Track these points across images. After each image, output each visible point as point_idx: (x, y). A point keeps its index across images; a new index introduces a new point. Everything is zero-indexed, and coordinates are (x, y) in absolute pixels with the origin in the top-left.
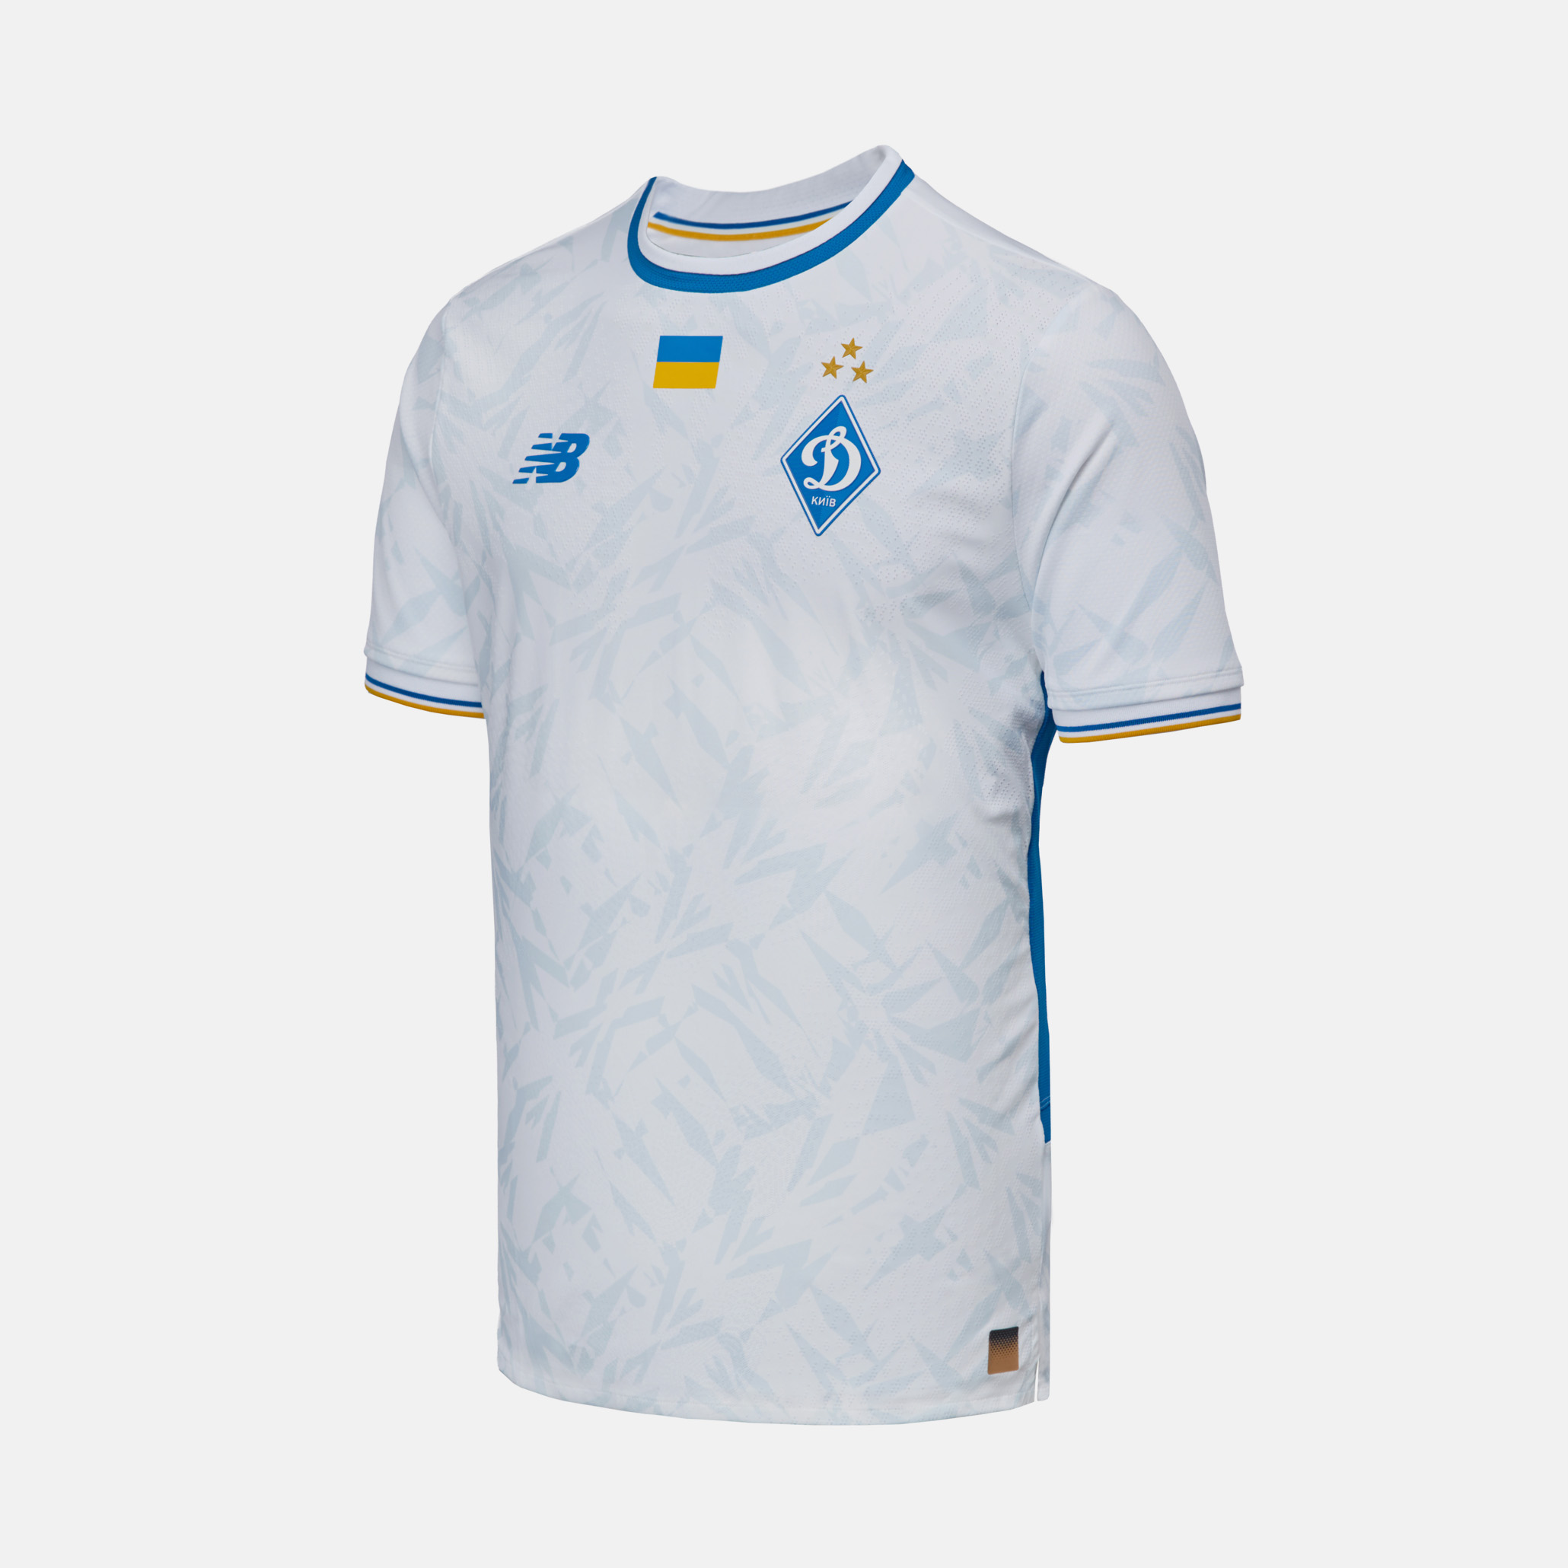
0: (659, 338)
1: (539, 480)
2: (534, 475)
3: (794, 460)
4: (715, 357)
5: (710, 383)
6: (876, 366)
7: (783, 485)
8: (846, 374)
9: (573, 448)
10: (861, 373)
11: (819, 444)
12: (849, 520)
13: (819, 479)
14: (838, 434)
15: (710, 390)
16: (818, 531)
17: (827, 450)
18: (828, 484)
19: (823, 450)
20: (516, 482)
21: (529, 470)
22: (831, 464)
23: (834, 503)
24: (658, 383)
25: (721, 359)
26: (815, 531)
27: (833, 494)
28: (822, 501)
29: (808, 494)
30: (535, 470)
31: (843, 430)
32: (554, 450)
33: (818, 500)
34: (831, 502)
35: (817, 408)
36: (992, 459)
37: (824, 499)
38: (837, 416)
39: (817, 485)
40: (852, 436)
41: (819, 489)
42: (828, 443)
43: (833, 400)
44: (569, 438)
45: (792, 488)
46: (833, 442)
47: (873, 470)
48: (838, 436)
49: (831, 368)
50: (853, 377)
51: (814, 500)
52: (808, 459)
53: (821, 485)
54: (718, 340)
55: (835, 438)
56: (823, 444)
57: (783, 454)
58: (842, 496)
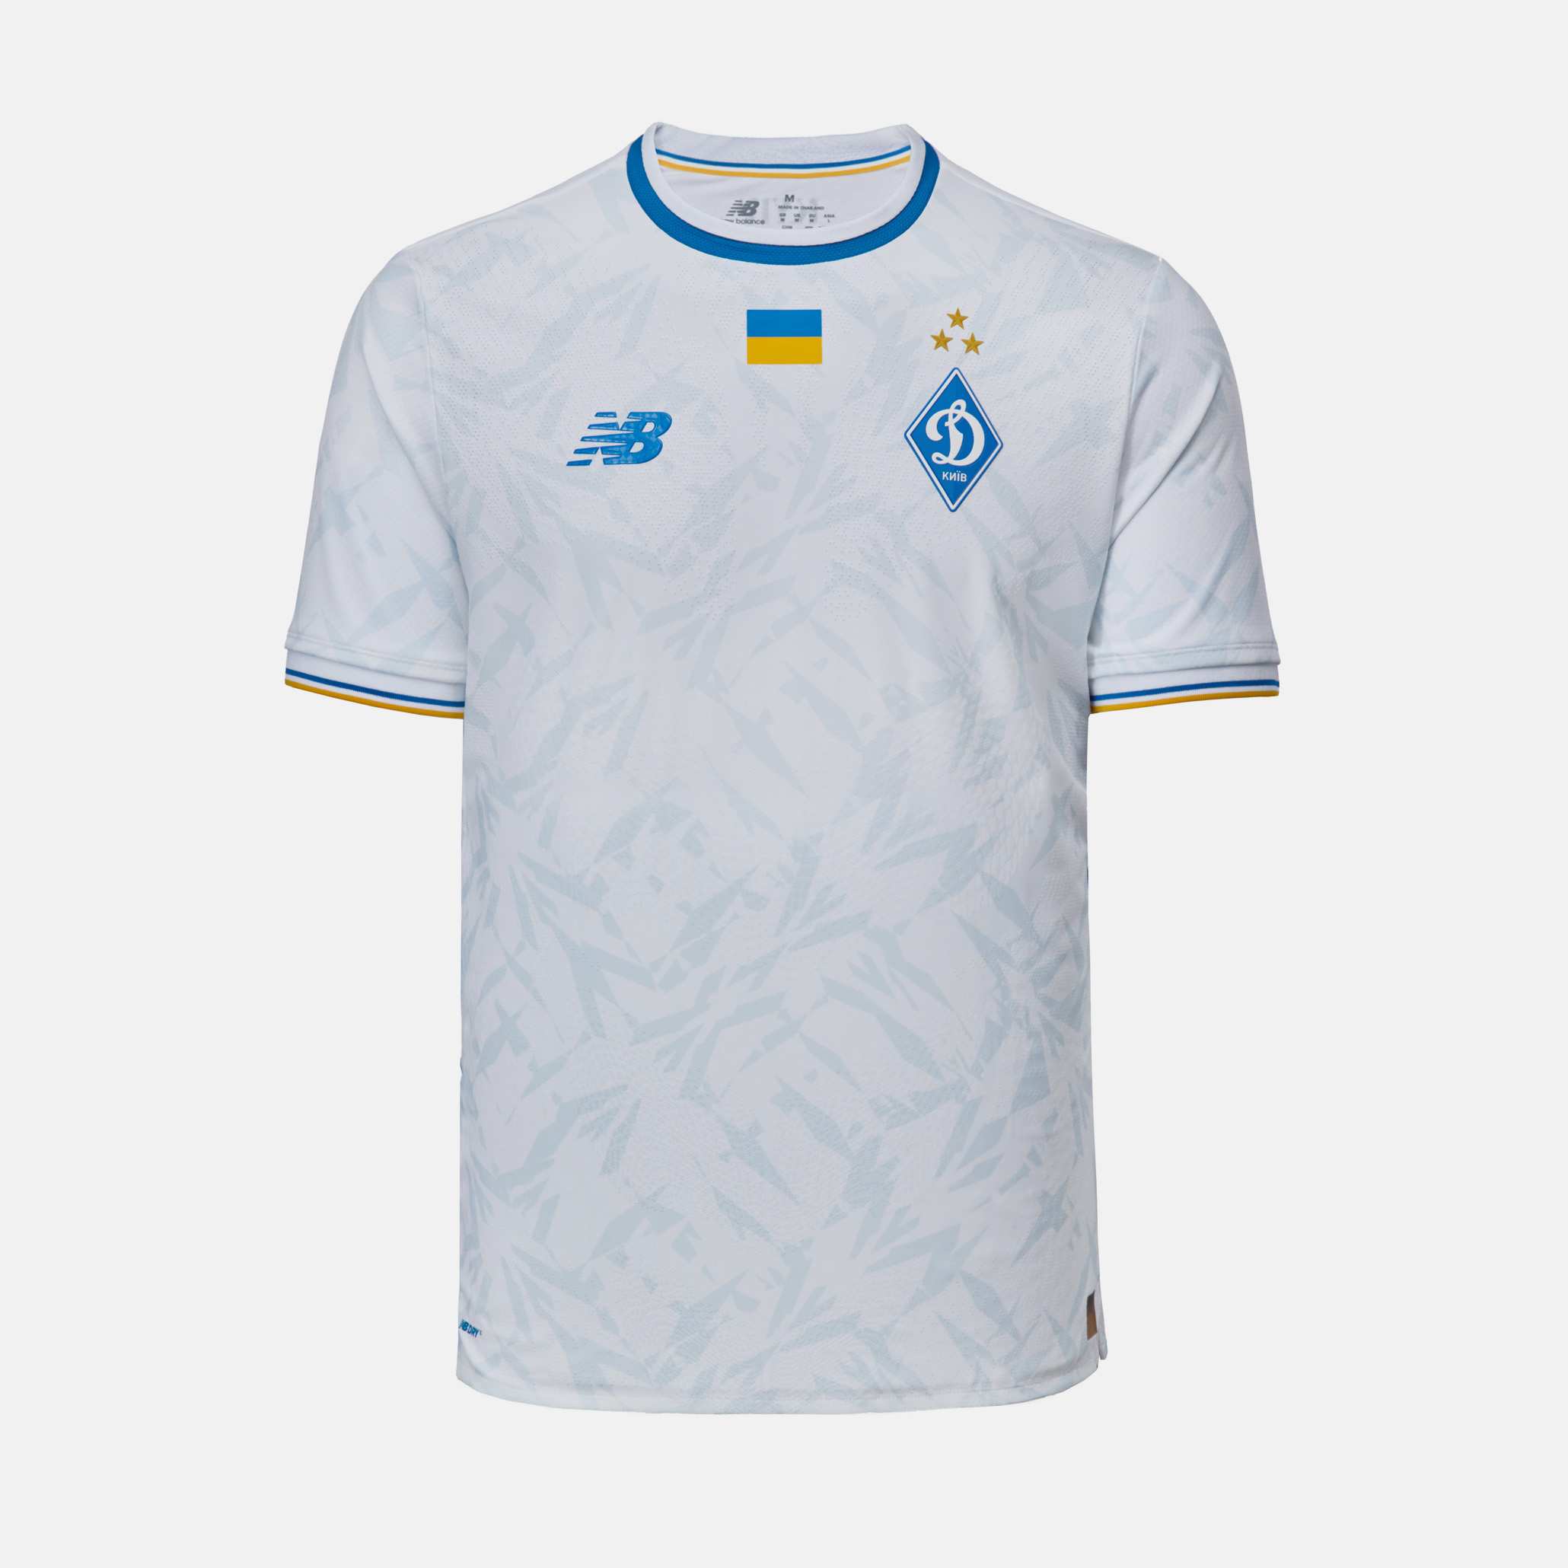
0: (746, 312)
1: (606, 461)
2: (598, 457)
3: (919, 435)
4: (817, 332)
5: (816, 358)
6: (986, 337)
7: (910, 460)
8: (957, 346)
9: (649, 427)
10: (973, 345)
11: (941, 418)
12: (981, 494)
13: (947, 454)
14: (958, 407)
15: (815, 366)
16: (953, 507)
17: (951, 424)
18: (956, 459)
19: (946, 424)
20: (571, 464)
21: (592, 451)
22: (956, 439)
23: (965, 477)
24: (753, 359)
25: (823, 332)
26: (949, 507)
27: (963, 469)
28: (953, 477)
29: (938, 469)
30: (599, 451)
31: (962, 403)
32: (621, 430)
33: (948, 475)
34: (962, 477)
35: (934, 382)
36: (1109, 427)
37: (955, 474)
38: (956, 390)
39: (945, 460)
40: (972, 408)
41: (948, 464)
42: (950, 417)
43: (948, 374)
44: (641, 417)
45: (920, 464)
46: (955, 415)
47: (997, 444)
48: (958, 410)
49: (942, 341)
50: (965, 349)
51: (944, 475)
52: (933, 433)
53: (950, 460)
54: (816, 315)
55: (957, 411)
56: (945, 418)
57: (906, 429)
58: (972, 470)
